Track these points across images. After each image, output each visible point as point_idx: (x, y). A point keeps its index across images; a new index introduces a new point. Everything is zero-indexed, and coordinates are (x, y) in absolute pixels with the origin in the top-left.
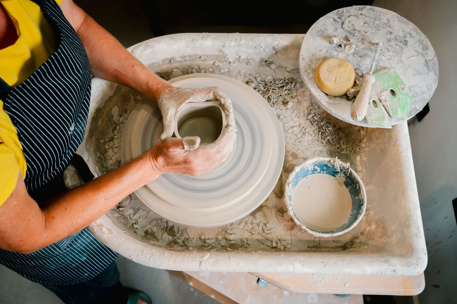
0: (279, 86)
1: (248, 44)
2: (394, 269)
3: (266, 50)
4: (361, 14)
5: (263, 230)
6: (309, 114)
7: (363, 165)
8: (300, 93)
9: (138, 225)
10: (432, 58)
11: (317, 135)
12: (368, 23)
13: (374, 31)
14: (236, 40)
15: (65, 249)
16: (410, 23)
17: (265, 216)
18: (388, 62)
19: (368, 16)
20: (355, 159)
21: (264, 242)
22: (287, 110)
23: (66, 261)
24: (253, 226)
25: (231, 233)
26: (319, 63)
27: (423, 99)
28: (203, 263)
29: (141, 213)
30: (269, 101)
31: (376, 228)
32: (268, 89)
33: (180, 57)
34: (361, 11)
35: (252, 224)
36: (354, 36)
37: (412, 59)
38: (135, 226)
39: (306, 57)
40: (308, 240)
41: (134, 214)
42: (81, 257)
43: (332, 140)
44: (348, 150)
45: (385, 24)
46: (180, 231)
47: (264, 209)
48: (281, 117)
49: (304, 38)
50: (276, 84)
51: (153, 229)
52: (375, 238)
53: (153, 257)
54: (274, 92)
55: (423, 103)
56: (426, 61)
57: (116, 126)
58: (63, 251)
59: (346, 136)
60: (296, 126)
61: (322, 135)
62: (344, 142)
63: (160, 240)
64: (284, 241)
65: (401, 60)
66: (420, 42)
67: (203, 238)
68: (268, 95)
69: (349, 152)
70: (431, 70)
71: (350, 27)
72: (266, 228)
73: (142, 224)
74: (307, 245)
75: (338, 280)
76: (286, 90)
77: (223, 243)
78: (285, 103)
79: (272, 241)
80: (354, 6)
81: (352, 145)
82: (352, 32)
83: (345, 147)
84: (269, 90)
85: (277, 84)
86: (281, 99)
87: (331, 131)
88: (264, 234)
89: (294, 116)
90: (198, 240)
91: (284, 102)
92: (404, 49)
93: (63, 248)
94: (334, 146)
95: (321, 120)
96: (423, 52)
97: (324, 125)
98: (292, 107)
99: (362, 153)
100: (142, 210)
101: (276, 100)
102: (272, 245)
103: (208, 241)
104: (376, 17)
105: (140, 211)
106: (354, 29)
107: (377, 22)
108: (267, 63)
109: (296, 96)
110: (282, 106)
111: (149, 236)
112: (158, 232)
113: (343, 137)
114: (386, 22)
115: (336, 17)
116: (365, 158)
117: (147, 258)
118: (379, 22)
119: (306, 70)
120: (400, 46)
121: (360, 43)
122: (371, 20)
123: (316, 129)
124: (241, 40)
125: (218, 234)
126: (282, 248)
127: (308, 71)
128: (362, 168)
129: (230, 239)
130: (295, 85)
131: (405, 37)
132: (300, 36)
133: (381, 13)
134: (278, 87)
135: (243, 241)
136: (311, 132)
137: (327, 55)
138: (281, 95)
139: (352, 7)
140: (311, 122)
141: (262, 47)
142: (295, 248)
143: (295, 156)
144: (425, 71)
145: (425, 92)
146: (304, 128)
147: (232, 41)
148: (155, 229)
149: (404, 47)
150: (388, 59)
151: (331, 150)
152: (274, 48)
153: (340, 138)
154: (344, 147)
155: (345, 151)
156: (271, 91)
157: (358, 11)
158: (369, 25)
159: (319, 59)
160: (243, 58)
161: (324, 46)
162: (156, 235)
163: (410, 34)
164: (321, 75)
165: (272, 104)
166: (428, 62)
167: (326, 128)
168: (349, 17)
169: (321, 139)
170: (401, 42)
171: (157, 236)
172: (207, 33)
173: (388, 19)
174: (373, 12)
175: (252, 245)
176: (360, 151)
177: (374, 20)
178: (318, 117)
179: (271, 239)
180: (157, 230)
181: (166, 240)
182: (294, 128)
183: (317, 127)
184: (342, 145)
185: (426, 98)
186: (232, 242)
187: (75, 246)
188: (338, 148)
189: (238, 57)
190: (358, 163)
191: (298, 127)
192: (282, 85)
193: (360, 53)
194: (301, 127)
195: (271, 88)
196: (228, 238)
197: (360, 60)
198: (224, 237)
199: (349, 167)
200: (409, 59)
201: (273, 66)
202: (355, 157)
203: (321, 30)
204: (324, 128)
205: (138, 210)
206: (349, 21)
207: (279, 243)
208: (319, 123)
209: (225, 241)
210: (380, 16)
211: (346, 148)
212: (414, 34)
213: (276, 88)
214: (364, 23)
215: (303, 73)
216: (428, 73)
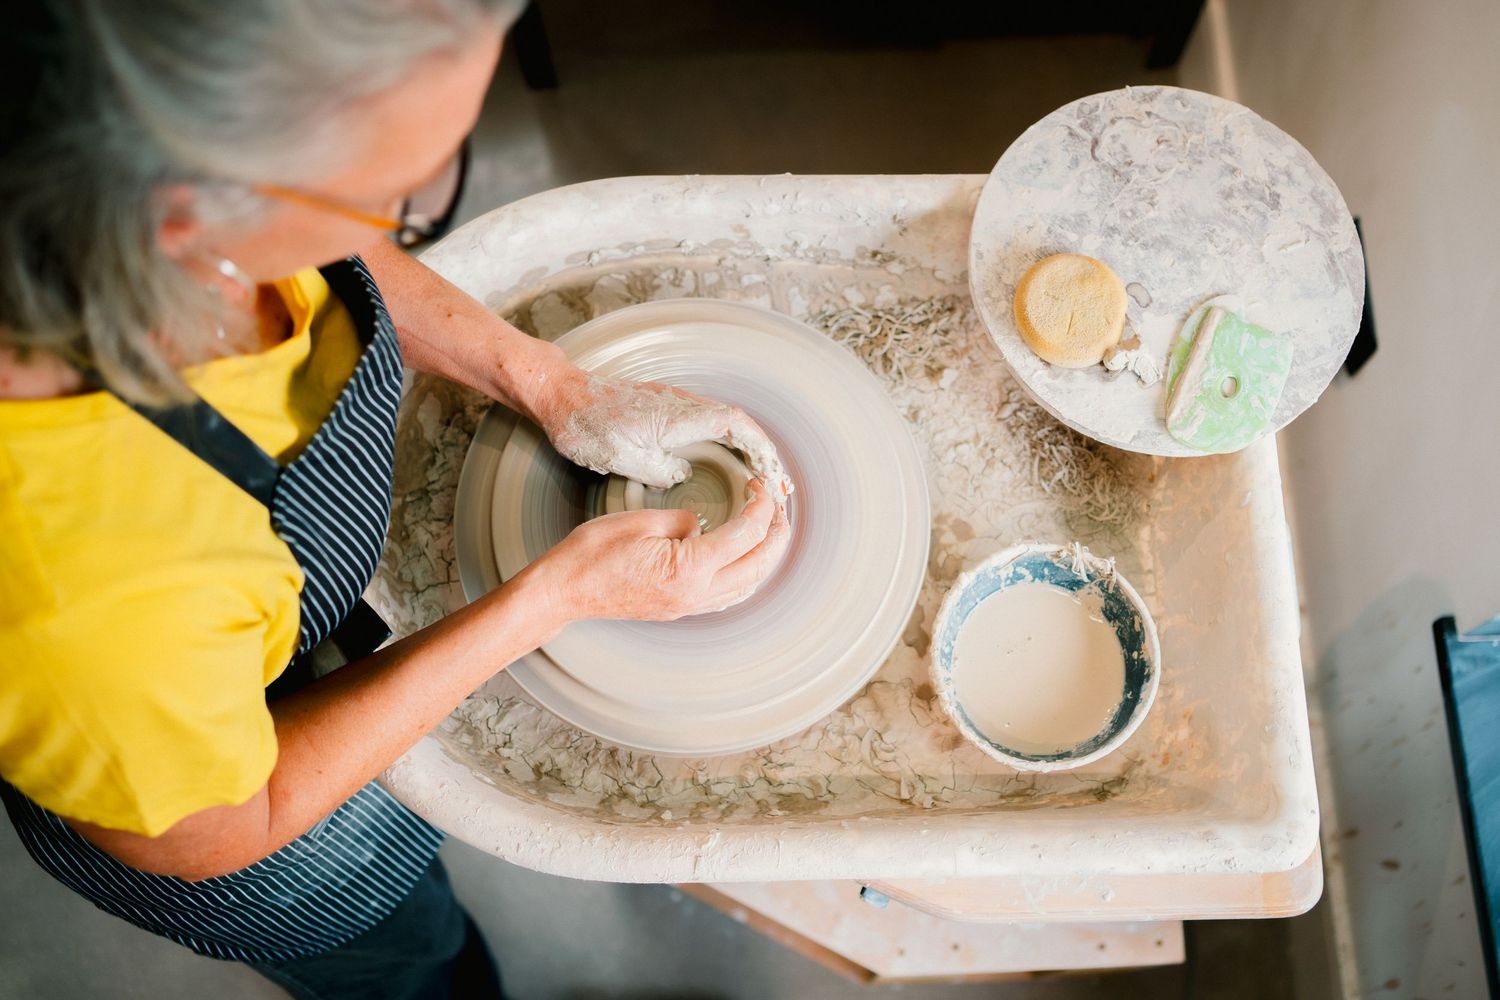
0: (917, 319)
1: (820, 209)
2: (1228, 858)
3: (873, 223)
4: (1149, 114)
5: (873, 751)
6: (1004, 404)
7: (1157, 555)
8: (979, 341)
9: (513, 750)
10: (1346, 248)
11: (1028, 466)
12: (1167, 141)
13: (1184, 167)
14: (784, 197)
15: (322, 838)
16: (1289, 138)
17: (878, 709)
18: (1225, 260)
19: (1169, 118)
20: (1136, 535)
21: (878, 786)
22: (940, 392)
23: (323, 875)
24: (844, 741)
25: (781, 762)
26: (1025, 266)
27: (1318, 370)
28: (703, 862)
29: (518, 714)
30: (886, 367)
31: (1191, 735)
32: (882, 330)
33: (620, 247)
34: (1148, 105)
35: (842, 734)
36: (1128, 181)
37: (1290, 249)
38: (505, 752)
39: (988, 251)
40: (1001, 776)
41: (500, 717)
42: (360, 853)
43: (1071, 480)
44: (1117, 511)
45: (1217, 143)
46: (636, 763)
47: (876, 691)
48: (923, 414)
49: (982, 188)
50: (907, 315)
51: (556, 760)
52: (1188, 764)
53: (562, 849)
54: (899, 340)
55: (1318, 382)
56: (1331, 257)
57: (434, 456)
58: (316, 843)
59: (1112, 468)
60: (967, 442)
61: (1040, 467)
62: (1104, 486)
63: (578, 791)
64: (933, 781)
65: (1262, 253)
66: (1314, 198)
67: (702, 779)
68: (884, 350)
69: (1118, 515)
70: (1345, 284)
71: (1115, 153)
72: (883, 745)
73: (525, 748)
74: (998, 789)
75: (1085, 883)
76: (936, 332)
77: (761, 791)
78: (933, 371)
79: (899, 782)
80: (1128, 87)
81: (1128, 494)
82: (1122, 170)
83: (1108, 500)
84: (886, 335)
85: (911, 316)
86: (921, 360)
87: (1068, 454)
88: (876, 762)
89: (961, 410)
90: (689, 785)
91: (930, 368)
92: (1270, 219)
93: (315, 835)
94: (1077, 499)
95: (1039, 422)
96: (1324, 227)
97: (1046, 436)
98: (953, 384)
99: (1155, 517)
100: (522, 703)
101: (906, 362)
102: (899, 794)
103: (717, 789)
104: (1192, 123)
105: (517, 706)
106: (1129, 160)
107: (1194, 138)
108: (880, 257)
109: (966, 350)
110: (926, 380)
111: (544, 778)
112: (570, 766)
113: (1102, 471)
114: (1221, 138)
115: (1075, 124)
116: (1162, 534)
117: (546, 852)
118: (1200, 137)
119: (989, 289)
120: (1257, 211)
121: (1143, 203)
122: (1178, 132)
123: (1025, 449)
124: (799, 196)
125: (745, 767)
126: (928, 803)
127: (994, 294)
128: (1154, 561)
129: (779, 780)
130: (963, 317)
131: (1274, 182)
132: (971, 180)
133: (1207, 111)
134: (913, 325)
135: (818, 785)
136: (1010, 459)
137: (1050, 243)
138: (920, 349)
139: (1123, 91)
140: (1010, 428)
141: (860, 217)
142: (964, 800)
143: (964, 531)
144: (1327, 285)
145: (1324, 349)
146: (990, 447)
147: (771, 200)
148: (562, 759)
149: (1268, 215)
150: (1224, 253)
151: (1068, 511)
152: (895, 217)
153: (1093, 477)
154: (1104, 500)
155: (1107, 512)
156: (892, 336)
157: (1139, 102)
158: (1171, 146)
159: (1026, 255)
160: (804, 245)
161: (1041, 216)
162: (563, 776)
163: (1288, 174)
164: (1029, 308)
165: (895, 376)
166: (1336, 260)
167: (1053, 448)
168: (1113, 122)
169: (1039, 479)
170: (1262, 199)
171: (569, 779)
172: (697, 176)
173: (1226, 127)
174: (1184, 105)
175: (842, 794)
176: (1150, 513)
177: (1185, 132)
178: (1029, 414)
179: (897, 778)
180: (567, 762)
181: (595, 790)
182: (960, 448)
183: (1026, 443)
184: (1099, 494)
185: (1328, 367)
186: (786, 789)
187: (345, 824)
188: (1088, 503)
189: (789, 243)
190: (1145, 548)
191: (972, 444)
192: (923, 318)
193: (1143, 235)
194: (982, 443)
195: (890, 329)
196: (774, 778)
197: (1142, 256)
198: (762, 775)
199: (1112, 570)
200: (1284, 251)
201: (895, 268)
202: (1137, 529)
203: (1031, 166)
204: (1047, 446)
205: (512, 705)
206: (1113, 137)
207: (920, 786)
208: (1033, 432)
209: (765, 785)
210: (1204, 118)
211: (1109, 505)
212: (1299, 172)
213: (905, 329)
214: (1158, 141)
215: (979, 301)
216: (1335, 293)
